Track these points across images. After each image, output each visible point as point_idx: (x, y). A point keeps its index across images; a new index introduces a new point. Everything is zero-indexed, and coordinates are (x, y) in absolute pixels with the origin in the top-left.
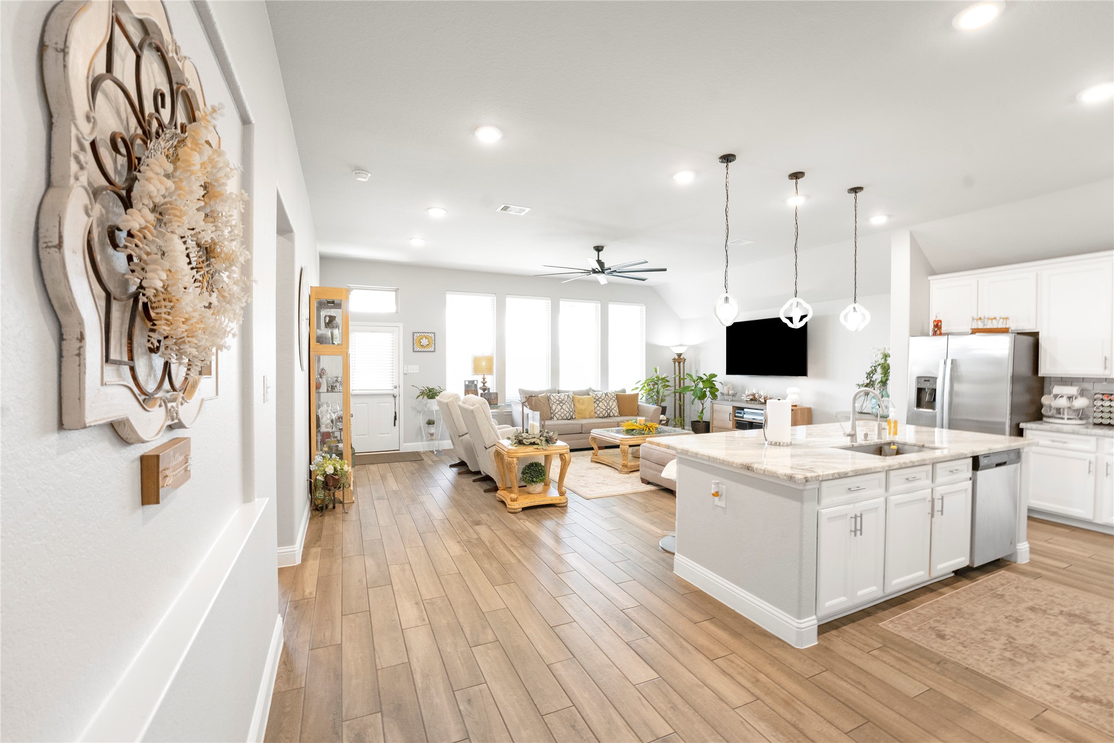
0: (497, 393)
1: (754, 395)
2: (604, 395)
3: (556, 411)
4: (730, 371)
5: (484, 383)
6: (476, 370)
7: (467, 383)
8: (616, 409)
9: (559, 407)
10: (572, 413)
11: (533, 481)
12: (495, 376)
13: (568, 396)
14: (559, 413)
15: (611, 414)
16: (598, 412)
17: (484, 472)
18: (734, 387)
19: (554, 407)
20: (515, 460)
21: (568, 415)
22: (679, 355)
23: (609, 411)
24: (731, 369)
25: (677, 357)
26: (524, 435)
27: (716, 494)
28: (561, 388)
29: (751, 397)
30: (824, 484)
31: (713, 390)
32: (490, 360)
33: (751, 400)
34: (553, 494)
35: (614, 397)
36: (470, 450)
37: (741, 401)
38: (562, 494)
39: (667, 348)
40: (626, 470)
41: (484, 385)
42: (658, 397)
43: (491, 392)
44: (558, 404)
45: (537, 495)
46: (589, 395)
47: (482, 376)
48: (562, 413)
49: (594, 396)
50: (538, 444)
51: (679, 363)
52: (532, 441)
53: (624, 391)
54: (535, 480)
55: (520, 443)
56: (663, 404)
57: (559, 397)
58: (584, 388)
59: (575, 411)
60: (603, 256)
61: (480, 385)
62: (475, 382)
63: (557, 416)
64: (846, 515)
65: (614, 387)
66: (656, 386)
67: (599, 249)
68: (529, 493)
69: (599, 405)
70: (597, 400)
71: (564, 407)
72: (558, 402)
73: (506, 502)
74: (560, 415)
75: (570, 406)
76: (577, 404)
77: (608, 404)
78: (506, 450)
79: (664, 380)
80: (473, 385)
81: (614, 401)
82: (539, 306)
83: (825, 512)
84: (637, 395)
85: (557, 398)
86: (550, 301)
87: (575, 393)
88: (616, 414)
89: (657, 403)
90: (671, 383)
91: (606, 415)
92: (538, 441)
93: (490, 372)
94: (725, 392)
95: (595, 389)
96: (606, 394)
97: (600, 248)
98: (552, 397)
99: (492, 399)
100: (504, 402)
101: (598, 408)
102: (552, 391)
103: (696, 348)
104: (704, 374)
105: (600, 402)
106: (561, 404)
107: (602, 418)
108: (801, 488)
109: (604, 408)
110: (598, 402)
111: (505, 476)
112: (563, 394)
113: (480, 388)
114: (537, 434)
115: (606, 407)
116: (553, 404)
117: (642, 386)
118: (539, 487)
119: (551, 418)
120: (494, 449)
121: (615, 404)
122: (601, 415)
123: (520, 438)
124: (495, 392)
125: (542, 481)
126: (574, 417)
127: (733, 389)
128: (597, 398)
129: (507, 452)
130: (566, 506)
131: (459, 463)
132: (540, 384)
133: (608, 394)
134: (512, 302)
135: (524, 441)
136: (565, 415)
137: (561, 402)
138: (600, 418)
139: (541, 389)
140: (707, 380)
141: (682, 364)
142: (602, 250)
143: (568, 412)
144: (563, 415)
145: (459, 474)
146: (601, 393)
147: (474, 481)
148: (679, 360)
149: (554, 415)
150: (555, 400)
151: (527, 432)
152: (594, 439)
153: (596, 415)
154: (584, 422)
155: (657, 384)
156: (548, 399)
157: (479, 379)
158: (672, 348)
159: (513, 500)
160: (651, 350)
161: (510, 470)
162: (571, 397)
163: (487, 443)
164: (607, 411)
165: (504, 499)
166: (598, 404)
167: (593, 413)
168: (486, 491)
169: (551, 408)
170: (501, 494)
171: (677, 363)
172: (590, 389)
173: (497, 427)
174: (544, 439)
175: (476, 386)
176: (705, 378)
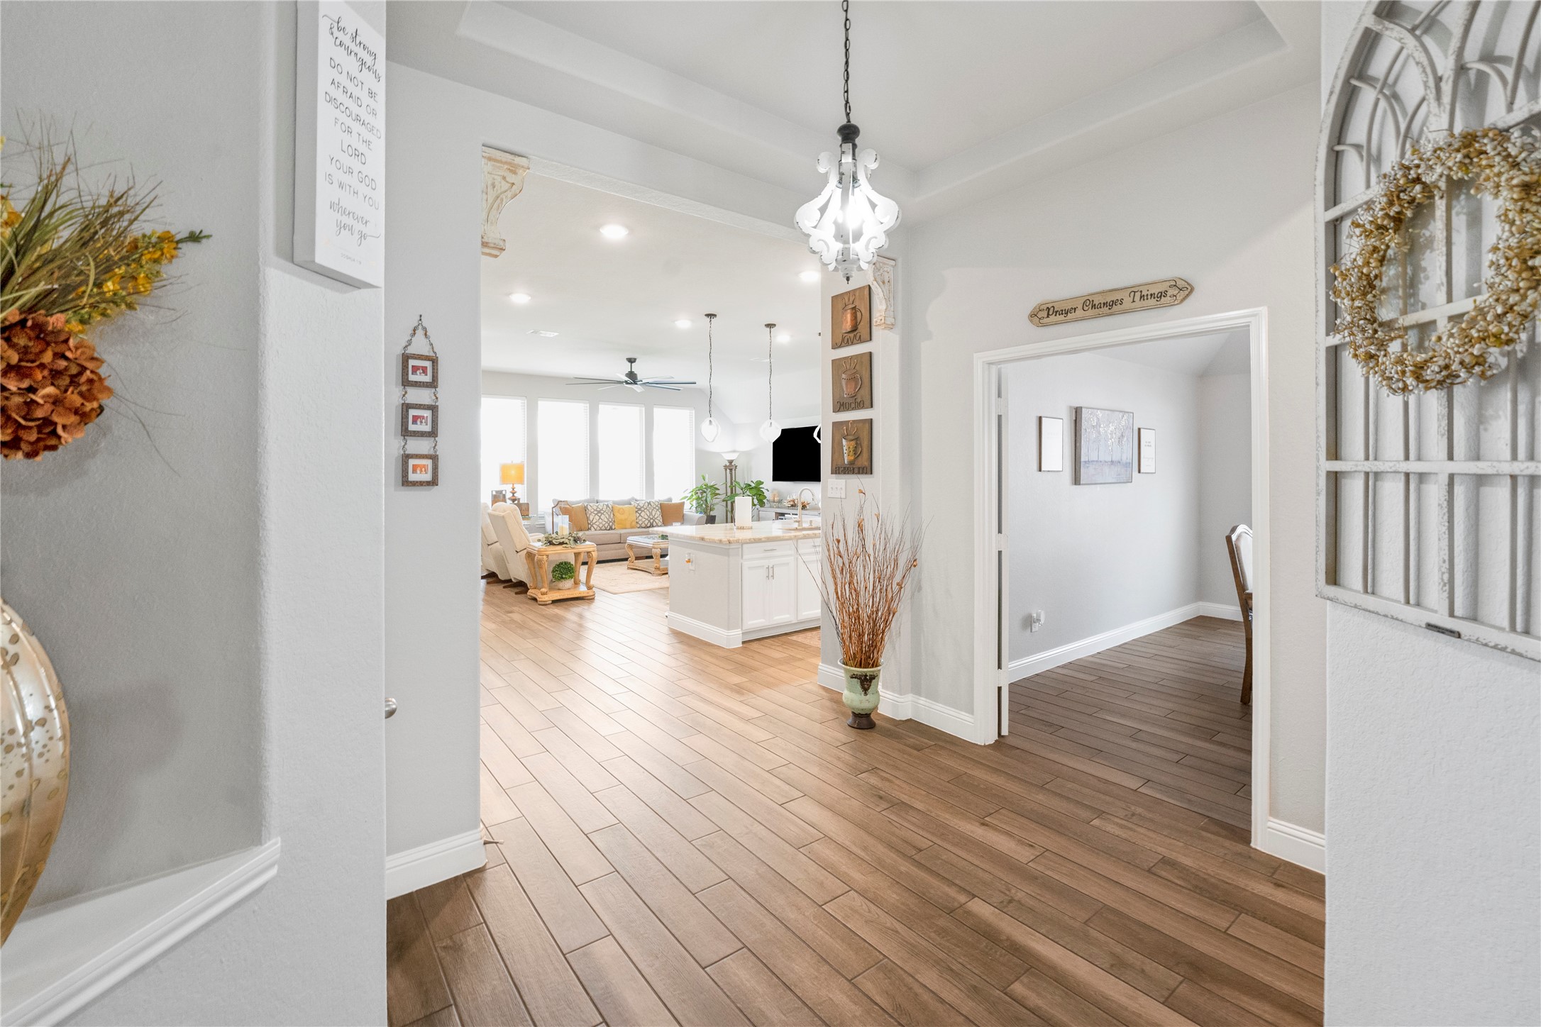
0: (528, 504)
1: (794, 501)
2: (647, 504)
3: (594, 522)
4: (776, 478)
5: (513, 494)
6: (504, 479)
7: (494, 493)
8: (660, 518)
9: (597, 517)
10: (611, 524)
11: (562, 578)
12: (526, 485)
13: (607, 506)
14: (597, 523)
15: (654, 524)
16: (640, 522)
17: (515, 578)
18: (779, 494)
19: (591, 518)
20: (545, 557)
21: (606, 525)
22: (731, 462)
23: (652, 521)
24: (777, 477)
25: (728, 464)
26: (554, 536)
27: (689, 561)
28: (601, 498)
29: (792, 503)
30: (745, 546)
31: (761, 497)
32: (520, 468)
33: (792, 506)
34: (582, 589)
35: (657, 506)
36: (501, 559)
37: (785, 508)
38: (590, 588)
39: (718, 454)
40: (659, 572)
41: (513, 495)
42: (707, 506)
43: (521, 502)
44: (596, 514)
45: (567, 588)
46: (630, 504)
47: (511, 486)
48: (600, 523)
49: (636, 505)
50: (566, 543)
51: (731, 470)
52: (562, 541)
53: (670, 500)
54: (564, 576)
55: (551, 543)
56: (712, 513)
57: (597, 507)
58: (626, 497)
59: (614, 521)
60: (636, 368)
61: (509, 495)
62: (504, 493)
63: (595, 526)
64: (763, 566)
65: (660, 495)
66: (705, 494)
67: (631, 361)
68: (559, 589)
69: (642, 514)
70: (640, 509)
71: (603, 517)
72: (596, 512)
73: (537, 597)
74: (598, 526)
75: (610, 516)
76: (616, 514)
77: (651, 514)
78: (536, 549)
79: (714, 488)
80: (501, 495)
81: (658, 510)
82: (578, 410)
83: (746, 564)
84: (683, 504)
85: (595, 508)
86: (588, 405)
87: (615, 503)
88: (660, 524)
89: (705, 513)
90: (722, 491)
91: (649, 525)
92: (567, 541)
93: (521, 482)
94: (771, 499)
95: (638, 498)
96: (649, 503)
97: (633, 360)
98: (589, 507)
99: (524, 510)
100: (537, 513)
101: (640, 518)
102: (589, 501)
103: (748, 454)
104: (752, 481)
105: (642, 511)
106: (599, 514)
107: (644, 528)
108: (728, 547)
109: (647, 517)
110: (640, 512)
111: (536, 576)
112: (602, 504)
113: (509, 499)
114: (566, 535)
115: (649, 517)
116: (590, 514)
117: (690, 494)
118: (568, 583)
119: (589, 529)
120: (525, 551)
121: (658, 513)
122: (643, 525)
123: (550, 539)
124: (526, 502)
125: (571, 577)
126: (613, 527)
127: (779, 496)
128: (639, 507)
129: (538, 551)
130: (593, 599)
131: (488, 574)
132: (577, 494)
133: (652, 503)
134: (545, 406)
135: (554, 541)
136: (604, 525)
137: (599, 512)
138: (642, 528)
139: (578, 500)
140: (755, 487)
141: (733, 471)
142: (634, 362)
143: (606, 522)
144: (601, 525)
145: (488, 583)
146: (643, 502)
147: (504, 587)
148: (731, 467)
149: (592, 526)
150: (592, 510)
151: (557, 534)
152: (631, 546)
153: (638, 526)
154: (622, 531)
155: (705, 492)
156: (585, 509)
157: (507, 489)
158: (723, 455)
159: (543, 594)
160: (702, 456)
161: (540, 567)
162: (610, 506)
163: (518, 547)
164: (649, 521)
165: (534, 596)
166: (640, 514)
167: (634, 523)
168: (516, 593)
169: (588, 518)
170: (531, 592)
171: (728, 471)
172: (633, 499)
173: (529, 535)
174: (572, 539)
175: (504, 496)
176: (753, 485)
